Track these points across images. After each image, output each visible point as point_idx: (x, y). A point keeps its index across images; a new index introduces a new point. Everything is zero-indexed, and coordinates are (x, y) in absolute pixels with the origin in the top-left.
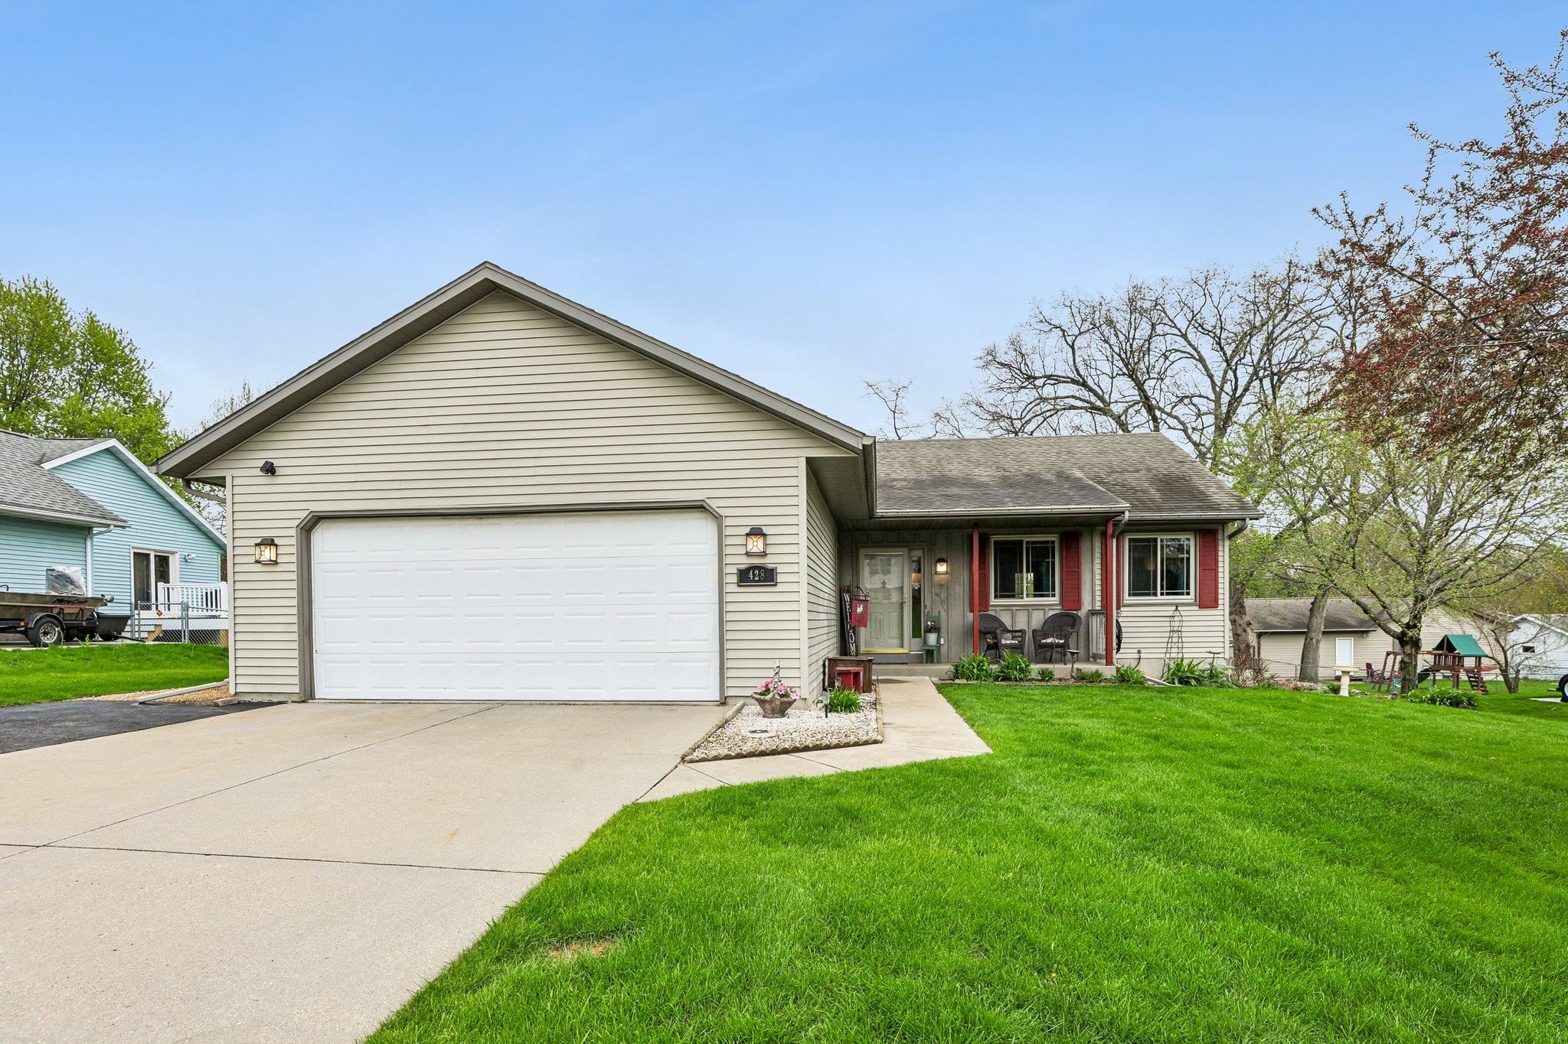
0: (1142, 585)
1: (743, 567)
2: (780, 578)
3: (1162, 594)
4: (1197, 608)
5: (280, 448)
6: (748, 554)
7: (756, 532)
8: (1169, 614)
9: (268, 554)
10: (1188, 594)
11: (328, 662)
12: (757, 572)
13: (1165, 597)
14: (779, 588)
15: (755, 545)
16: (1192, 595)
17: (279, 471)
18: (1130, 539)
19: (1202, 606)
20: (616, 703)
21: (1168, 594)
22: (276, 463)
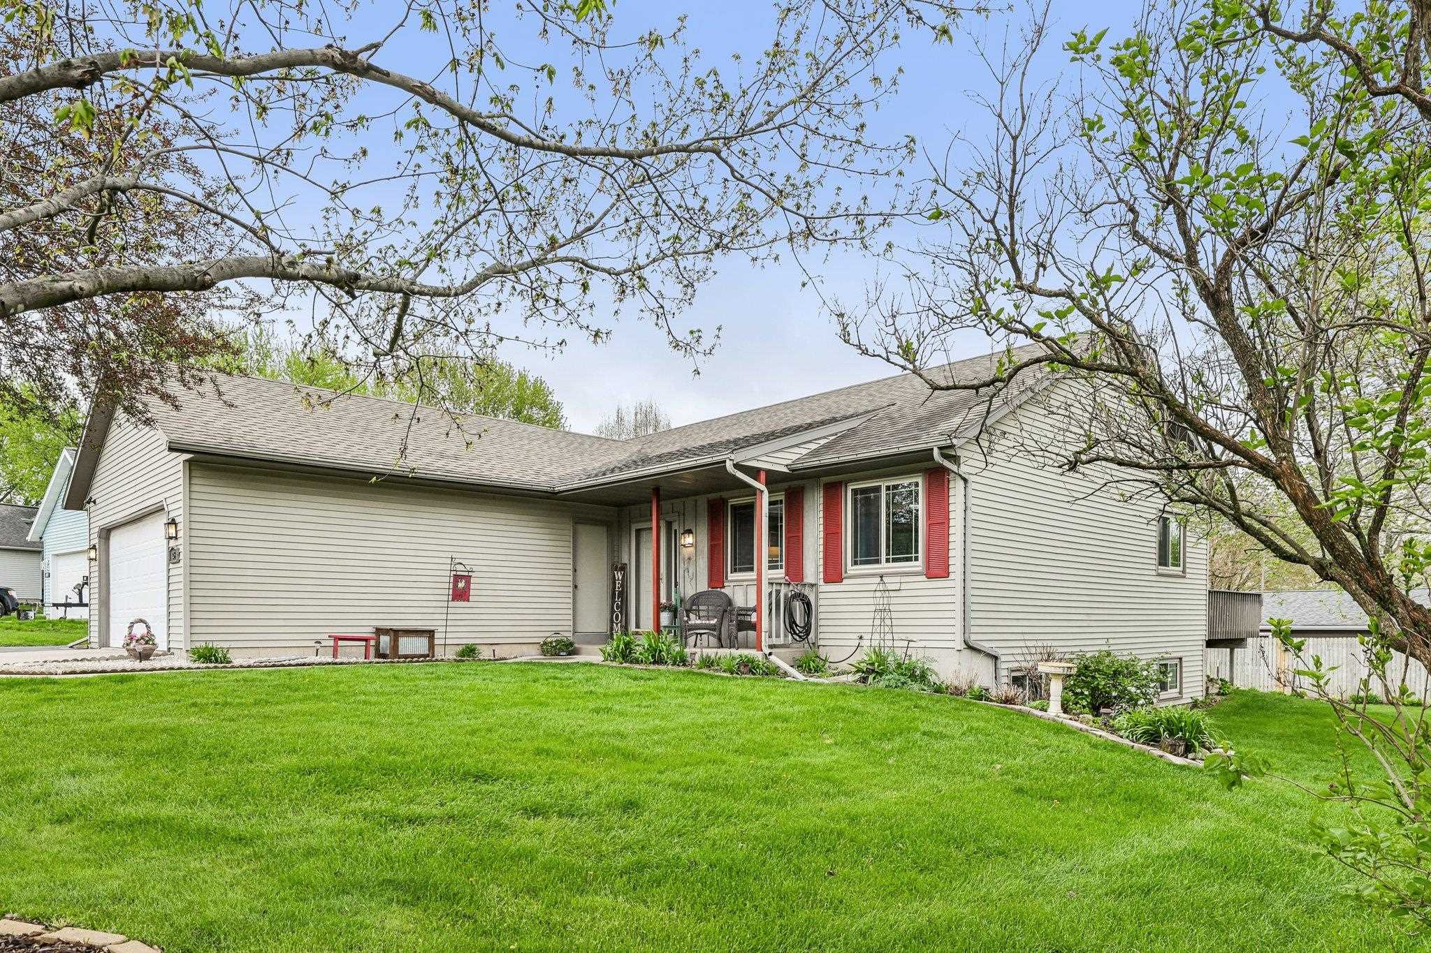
0: (867, 552)
1: (169, 549)
3: (888, 561)
4: (924, 578)
7: (173, 522)
8: (873, 587)
10: (916, 559)
12: (175, 553)
13: (891, 564)
15: (172, 532)
16: (920, 563)
18: (855, 492)
19: (930, 576)
21: (894, 560)
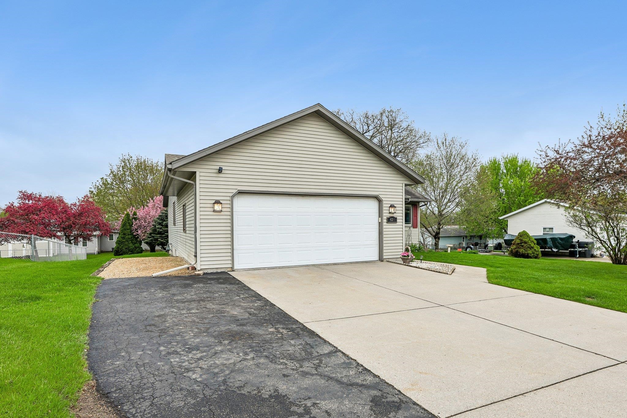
1: (388, 217)
2: (398, 221)
4: (412, 228)
5: (224, 162)
6: (390, 213)
7: (392, 206)
9: (217, 207)
11: (239, 253)
12: (392, 219)
14: (397, 224)
15: (392, 210)
16: (411, 224)
17: (223, 171)
19: (414, 227)
20: (351, 263)
22: (224, 168)
